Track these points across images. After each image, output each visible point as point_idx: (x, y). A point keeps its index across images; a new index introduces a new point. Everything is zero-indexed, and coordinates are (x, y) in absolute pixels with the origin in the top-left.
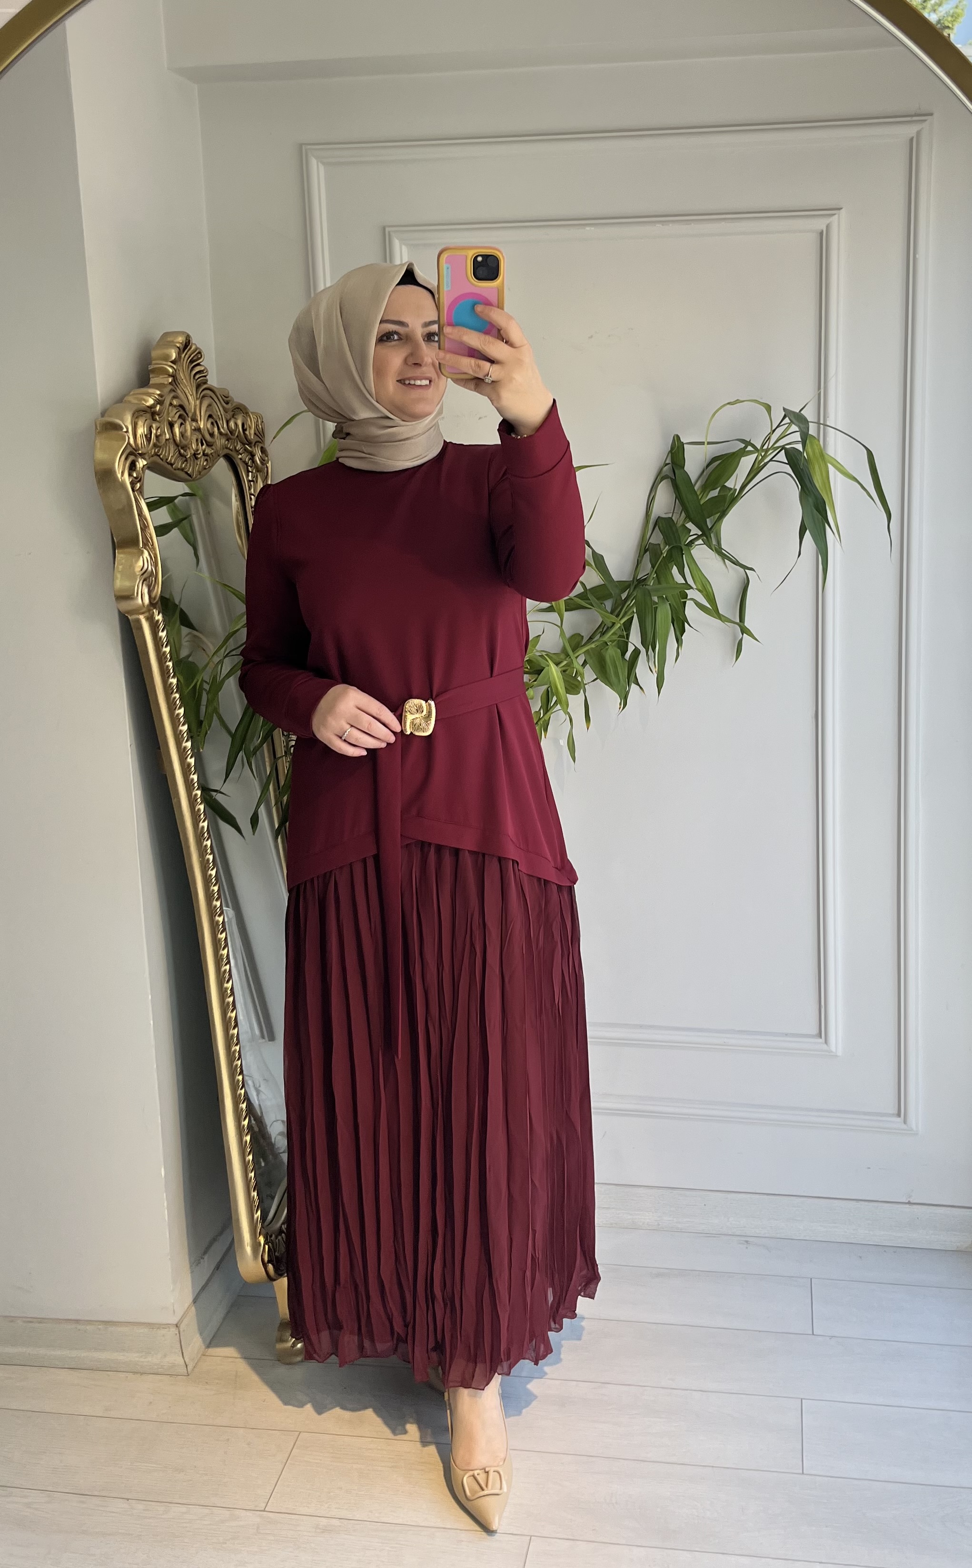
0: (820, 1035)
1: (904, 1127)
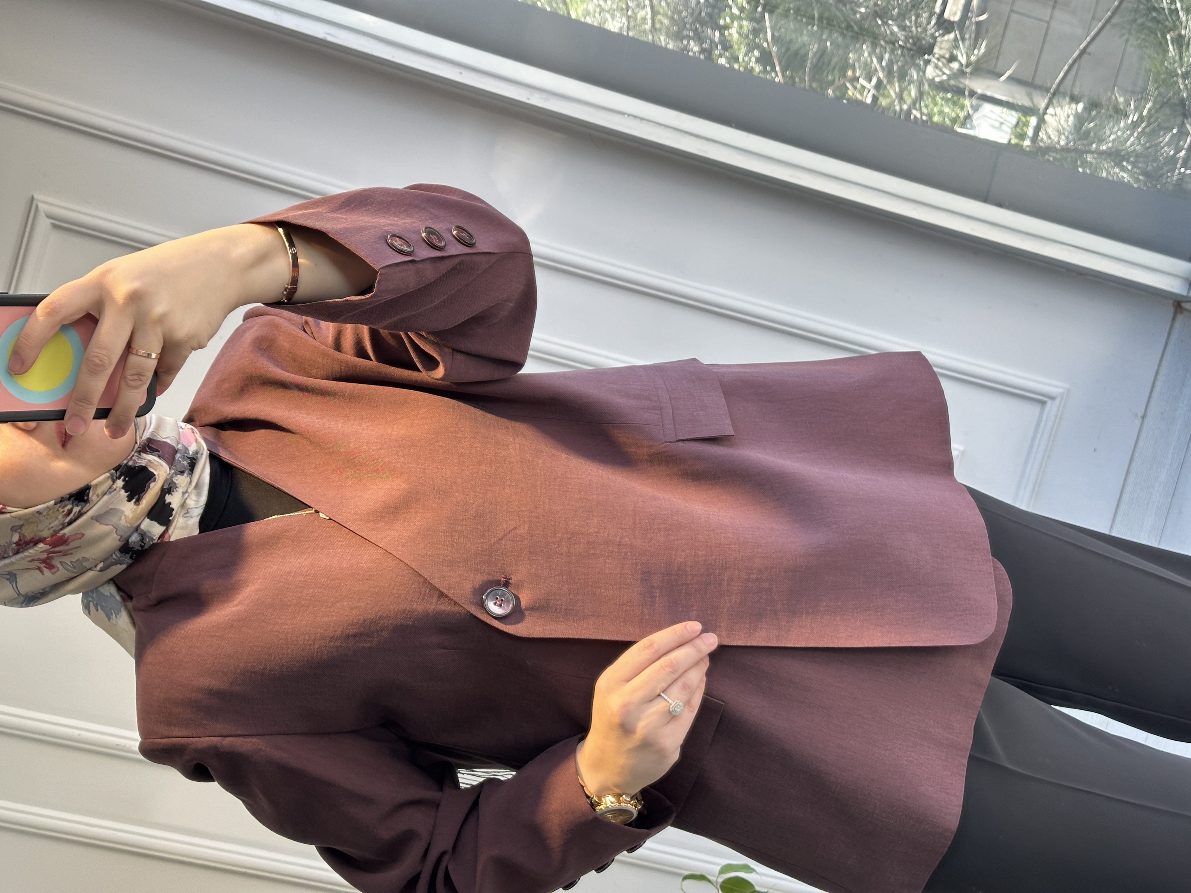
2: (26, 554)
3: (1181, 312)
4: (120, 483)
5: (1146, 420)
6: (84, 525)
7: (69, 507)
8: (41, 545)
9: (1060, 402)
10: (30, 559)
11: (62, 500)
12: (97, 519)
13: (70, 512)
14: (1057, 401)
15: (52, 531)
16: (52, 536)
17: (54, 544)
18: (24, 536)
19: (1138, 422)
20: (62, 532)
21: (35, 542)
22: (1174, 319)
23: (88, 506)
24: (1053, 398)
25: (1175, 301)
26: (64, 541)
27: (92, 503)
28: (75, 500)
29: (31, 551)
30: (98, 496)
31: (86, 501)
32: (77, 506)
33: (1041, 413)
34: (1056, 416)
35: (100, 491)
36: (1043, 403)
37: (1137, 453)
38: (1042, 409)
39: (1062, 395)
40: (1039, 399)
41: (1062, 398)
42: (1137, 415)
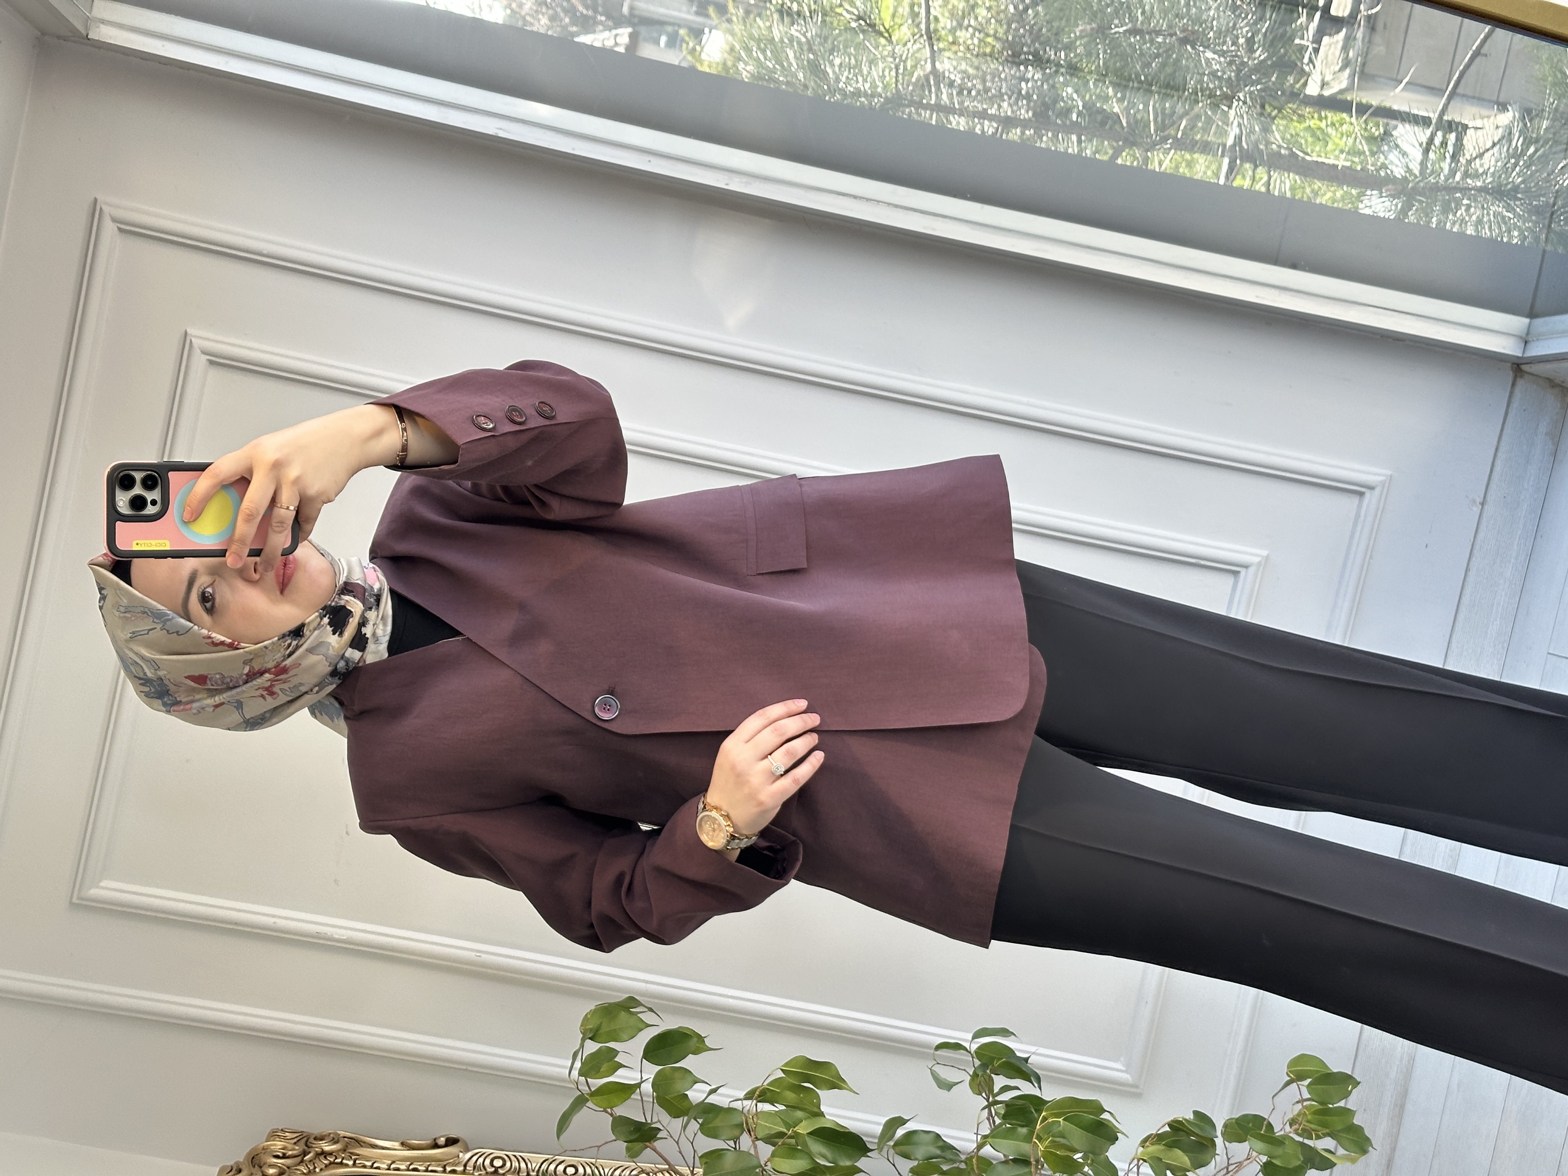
0: (1236, 573)
1: (1377, 491)
2: (254, 682)
3: (1519, 379)
4: (326, 620)
5: (1485, 506)
6: (302, 657)
7: (289, 641)
8: (267, 675)
9: (1382, 492)
10: (257, 688)
11: (284, 636)
12: (310, 651)
13: (289, 645)
14: (1378, 489)
15: (275, 662)
16: (275, 667)
17: (277, 675)
18: (253, 667)
19: (1476, 509)
20: (284, 664)
21: (261, 673)
22: (1513, 385)
23: (303, 640)
24: (1371, 488)
25: (1513, 364)
26: (285, 670)
27: (306, 638)
28: (294, 635)
29: (258, 680)
30: (310, 631)
31: (302, 636)
32: (295, 640)
33: (1360, 506)
34: (1378, 509)
35: (311, 628)
36: (1361, 494)
37: (1477, 547)
38: (1361, 502)
39: (1383, 483)
40: (1358, 491)
41: (1383, 487)
42: (1474, 501)
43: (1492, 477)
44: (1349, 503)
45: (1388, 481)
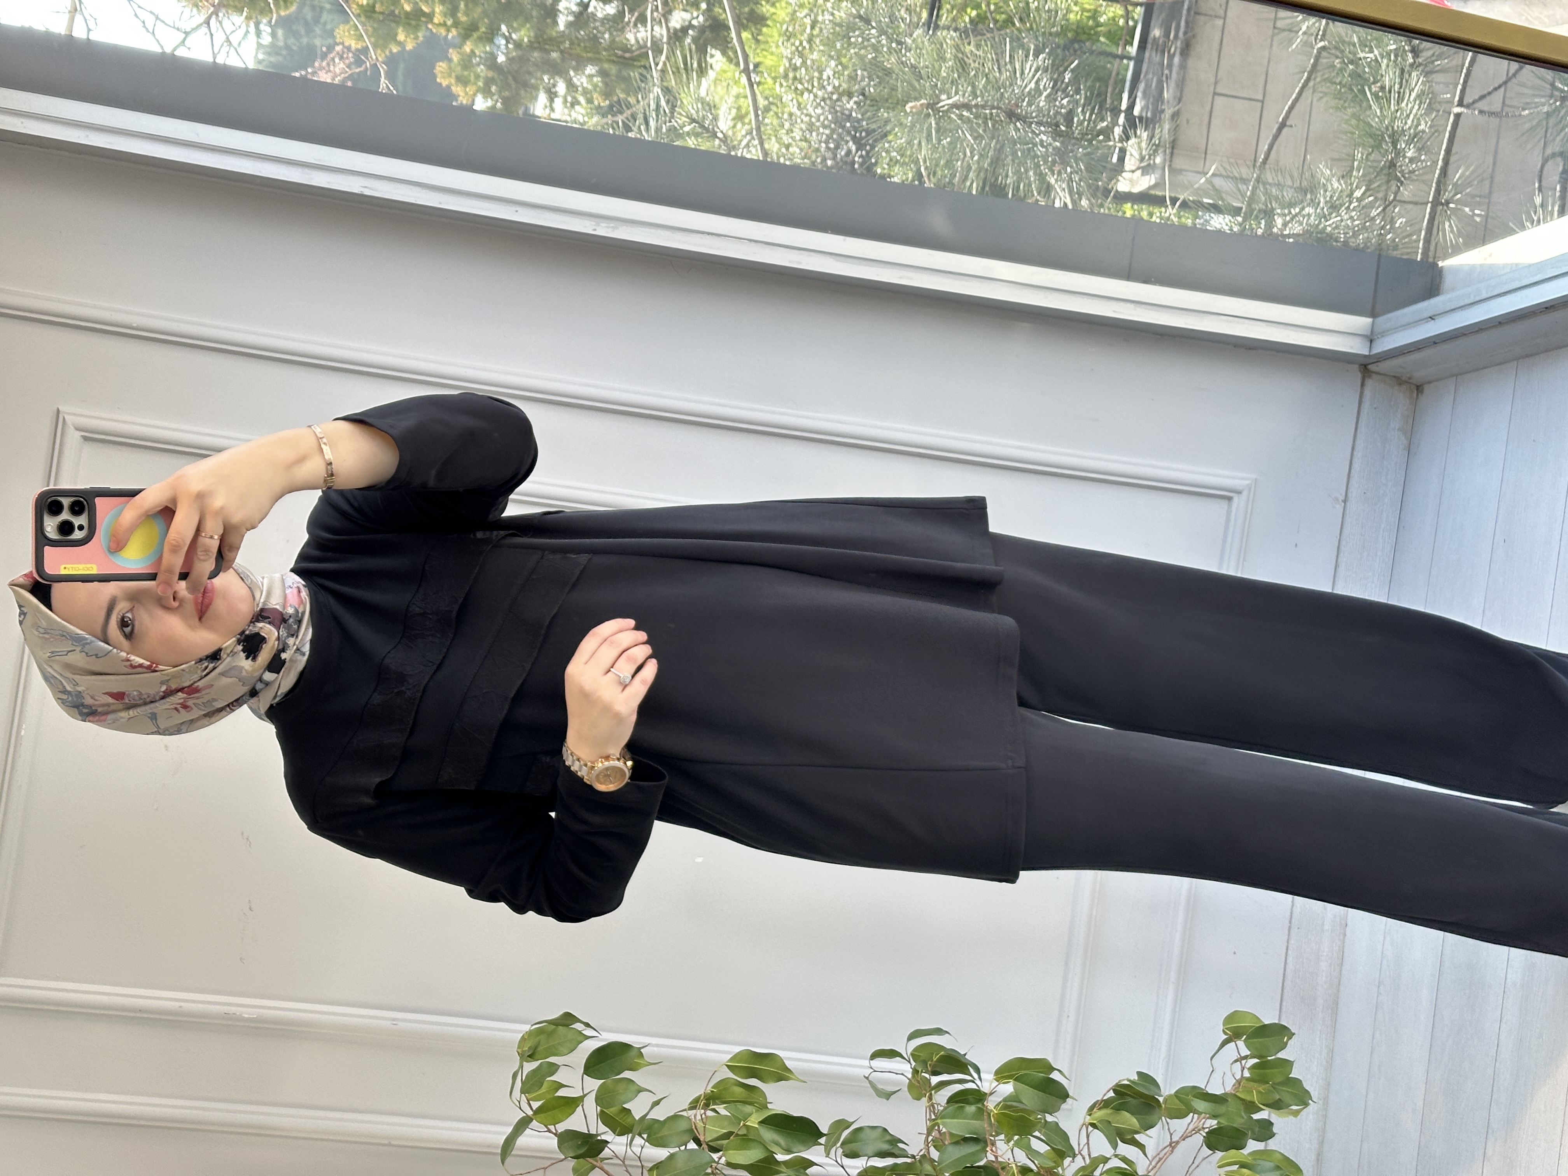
2: (168, 699)
3: (1369, 377)
4: (239, 647)
5: (1348, 504)
6: (214, 679)
7: (206, 664)
8: (180, 694)
9: (1249, 496)
11: (201, 660)
13: (206, 668)
14: (1245, 493)
17: (190, 694)
19: (1340, 507)
20: (196, 684)
22: (1363, 385)
23: (219, 663)
24: (1239, 492)
25: (1362, 365)
26: (197, 691)
27: (221, 661)
28: (211, 659)
29: (171, 698)
31: (219, 659)
32: (212, 663)
33: (1229, 511)
34: (1246, 512)
35: (227, 652)
36: (1230, 499)
37: (1343, 543)
38: (1230, 507)
39: (1249, 487)
40: (1226, 496)
41: (1250, 491)
42: (1337, 499)
43: (1351, 475)
44: (1217, 509)
45: (1253, 485)
